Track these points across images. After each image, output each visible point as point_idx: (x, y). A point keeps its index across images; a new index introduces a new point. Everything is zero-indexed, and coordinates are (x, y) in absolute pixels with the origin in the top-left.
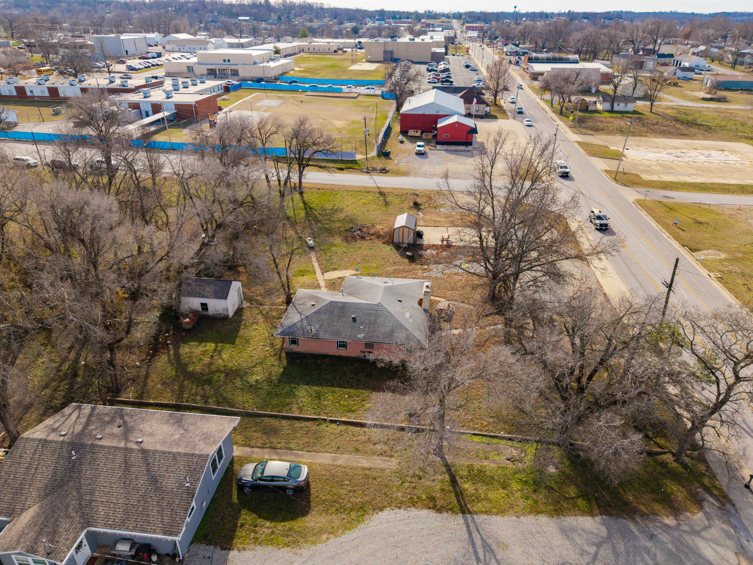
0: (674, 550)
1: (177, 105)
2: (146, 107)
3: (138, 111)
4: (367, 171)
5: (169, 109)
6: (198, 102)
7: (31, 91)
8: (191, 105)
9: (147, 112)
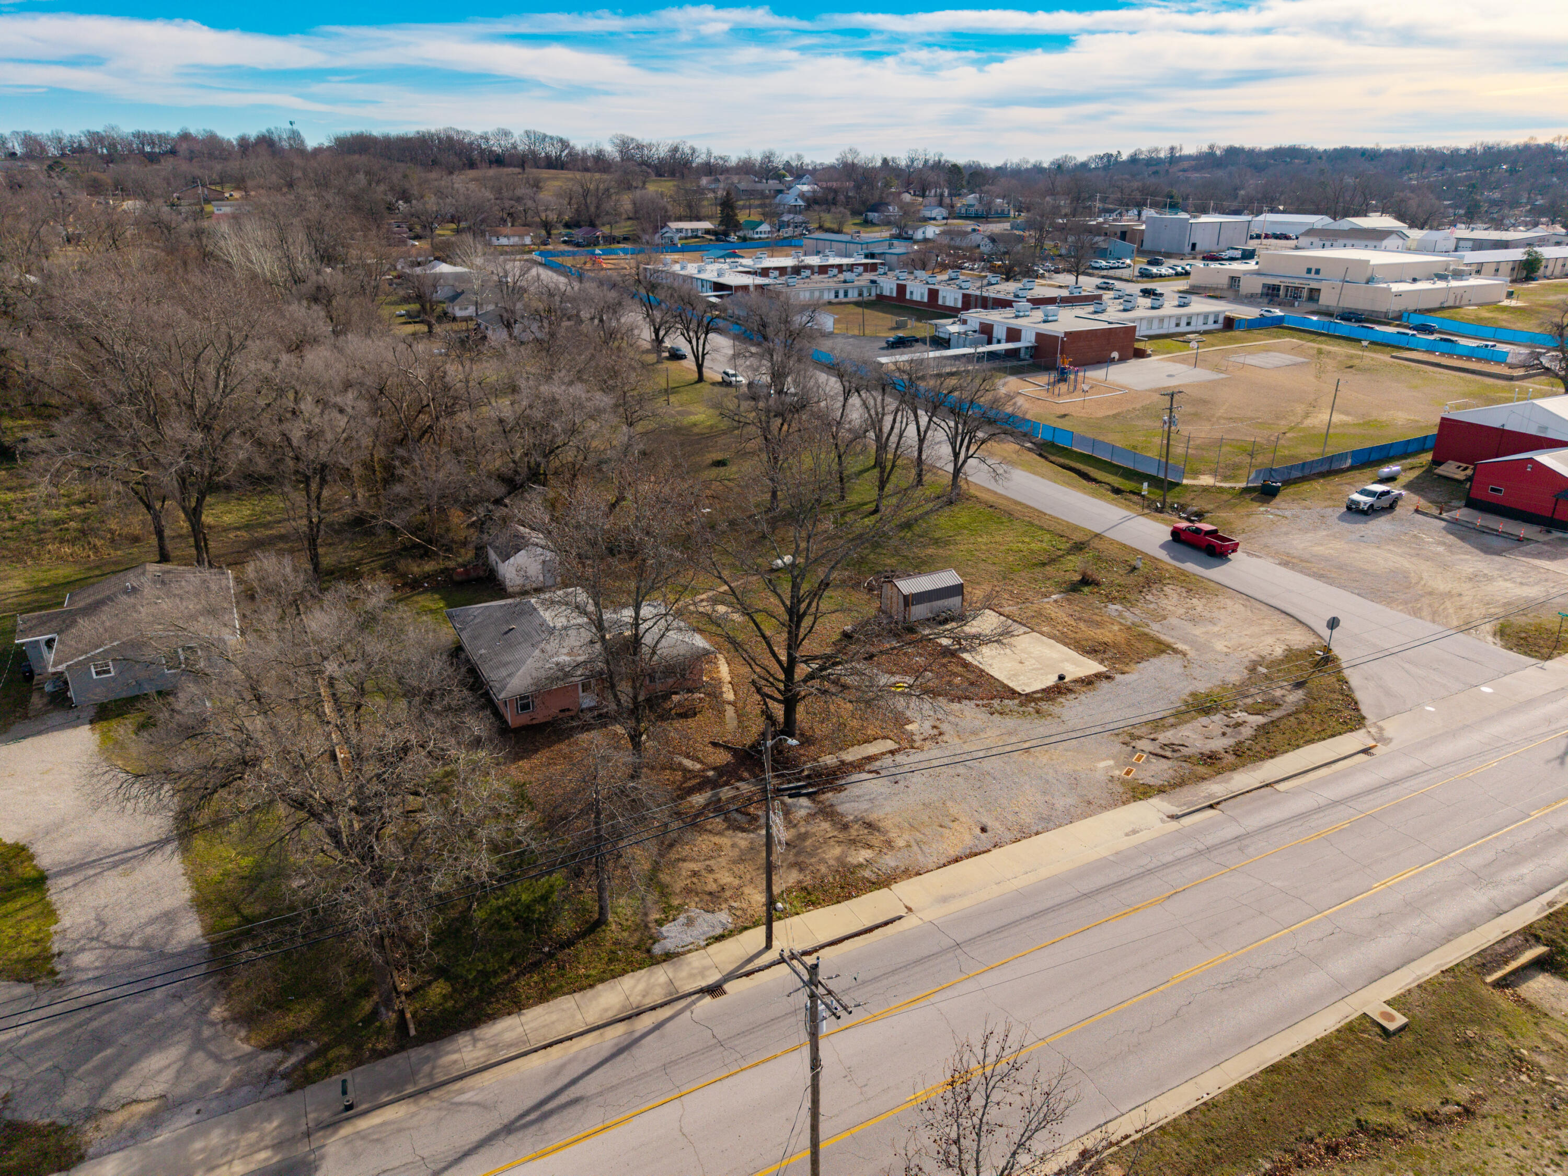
0: (152, 1021)
1: (1038, 335)
2: (999, 332)
3: (985, 337)
4: (1163, 507)
5: (1027, 340)
6: (1071, 333)
7: (912, 293)
8: (1057, 337)
9: (999, 342)
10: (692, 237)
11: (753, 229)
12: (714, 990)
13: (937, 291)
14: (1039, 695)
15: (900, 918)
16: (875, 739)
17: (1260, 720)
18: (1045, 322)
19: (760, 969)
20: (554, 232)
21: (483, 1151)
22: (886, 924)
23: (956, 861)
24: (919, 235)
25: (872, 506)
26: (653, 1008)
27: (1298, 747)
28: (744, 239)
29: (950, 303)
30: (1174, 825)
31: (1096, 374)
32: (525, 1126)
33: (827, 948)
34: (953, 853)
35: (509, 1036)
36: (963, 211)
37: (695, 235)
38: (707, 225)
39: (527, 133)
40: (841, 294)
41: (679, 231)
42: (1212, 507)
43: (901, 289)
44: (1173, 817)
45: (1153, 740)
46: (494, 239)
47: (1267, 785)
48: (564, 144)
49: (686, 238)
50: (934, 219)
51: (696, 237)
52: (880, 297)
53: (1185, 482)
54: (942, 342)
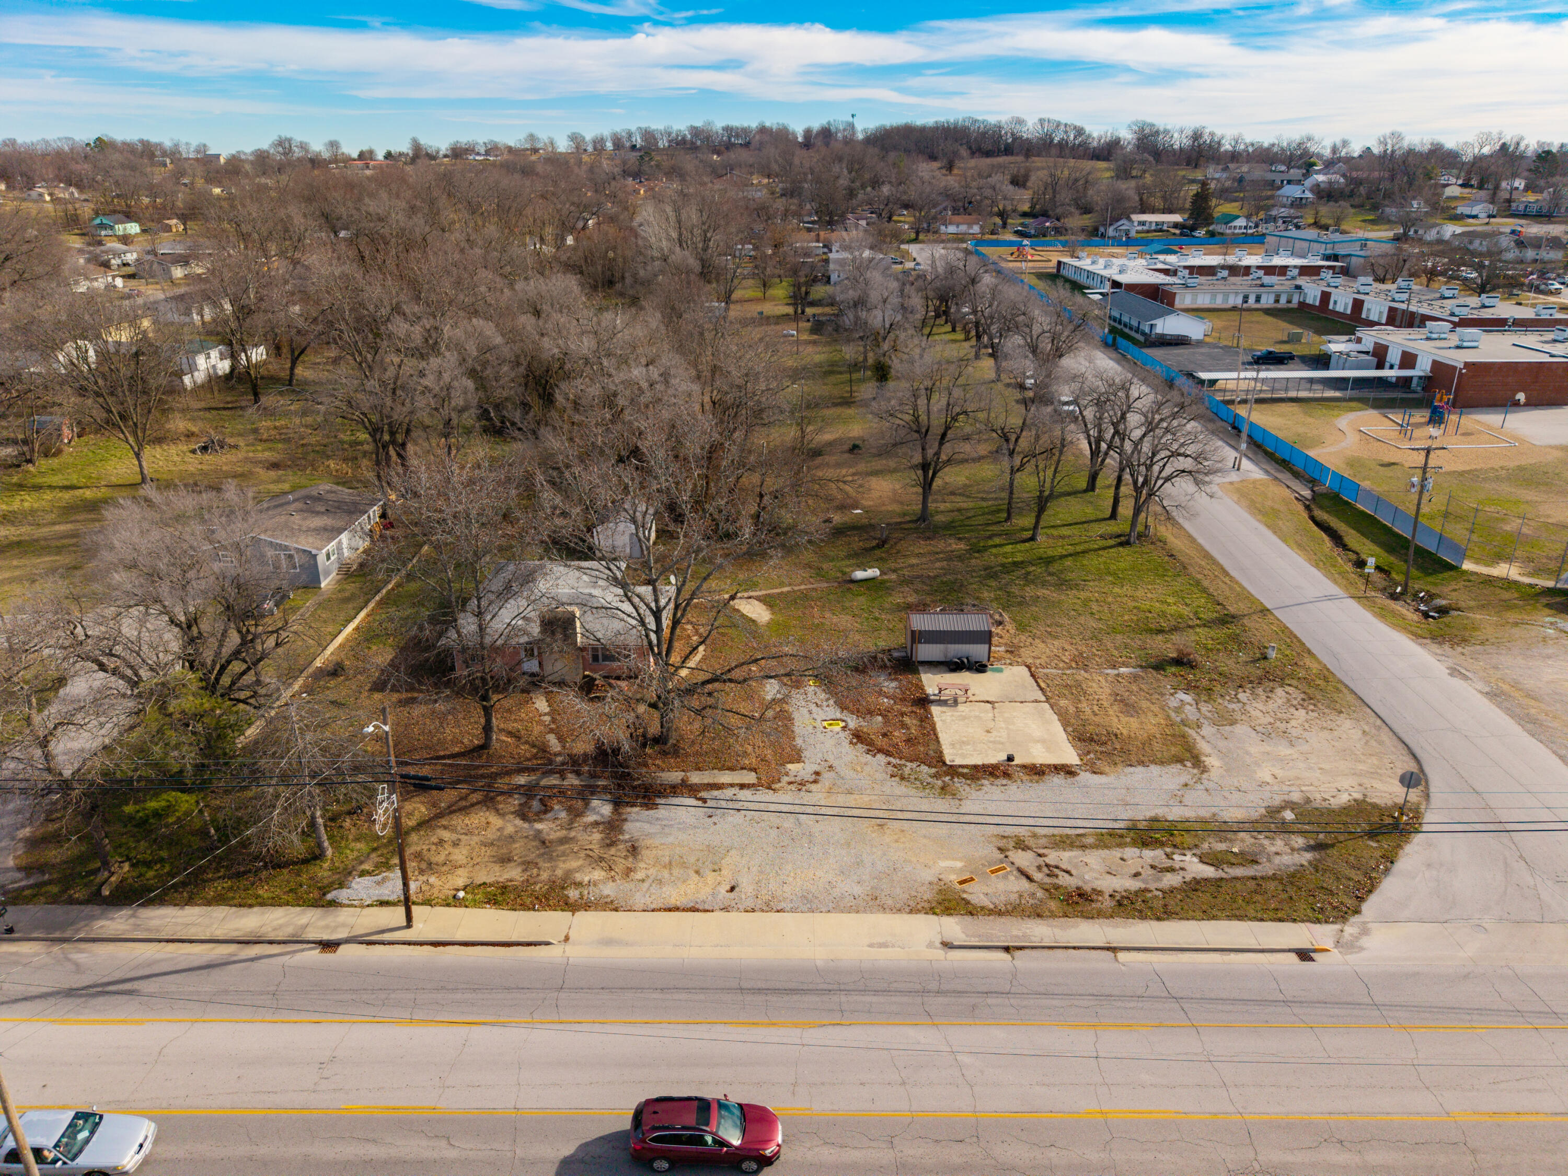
1: (1436, 364)
2: (1394, 356)
3: (1375, 360)
4: (1403, 593)
5: (1423, 367)
6: (1474, 364)
7: (1335, 303)
8: (1455, 368)
9: (1391, 367)
10: (1155, 231)
11: (1226, 223)
12: (328, 946)
13: (1362, 302)
14: (965, 771)
15: (548, 944)
16: (742, 769)
17: (1209, 872)
18: (1458, 347)
19: (383, 943)
20: (1010, 221)
21: (38, 1001)
22: (529, 944)
23: (670, 910)
24: (1431, 235)
25: (1028, 534)
26: (271, 942)
27: (1214, 918)
28: (1212, 234)
29: (1374, 317)
30: (940, 953)
31: (1492, 419)
32: (81, 996)
33: (457, 947)
34: (673, 902)
35: (154, 923)
36: (1521, 207)
37: (1159, 228)
38: (1177, 218)
39: (1041, 121)
40: (1252, 300)
41: (1142, 223)
42: (1472, 603)
43: (1326, 296)
44: (947, 945)
45: (1040, 855)
46: (943, 228)
47: (1108, 949)
48: (1080, 131)
49: (1148, 232)
50: (1475, 217)
51: (1161, 230)
52: (1303, 305)
53: (1467, 566)
54: (1322, 361)
